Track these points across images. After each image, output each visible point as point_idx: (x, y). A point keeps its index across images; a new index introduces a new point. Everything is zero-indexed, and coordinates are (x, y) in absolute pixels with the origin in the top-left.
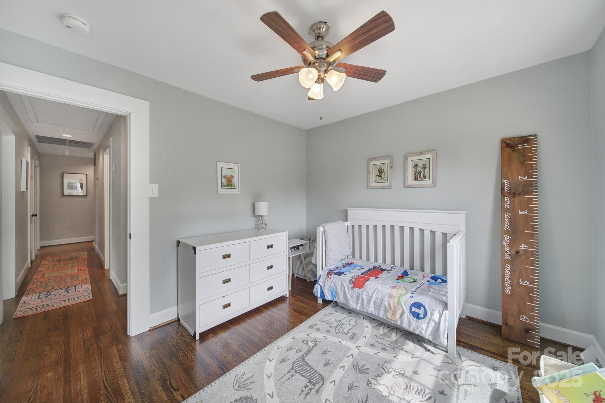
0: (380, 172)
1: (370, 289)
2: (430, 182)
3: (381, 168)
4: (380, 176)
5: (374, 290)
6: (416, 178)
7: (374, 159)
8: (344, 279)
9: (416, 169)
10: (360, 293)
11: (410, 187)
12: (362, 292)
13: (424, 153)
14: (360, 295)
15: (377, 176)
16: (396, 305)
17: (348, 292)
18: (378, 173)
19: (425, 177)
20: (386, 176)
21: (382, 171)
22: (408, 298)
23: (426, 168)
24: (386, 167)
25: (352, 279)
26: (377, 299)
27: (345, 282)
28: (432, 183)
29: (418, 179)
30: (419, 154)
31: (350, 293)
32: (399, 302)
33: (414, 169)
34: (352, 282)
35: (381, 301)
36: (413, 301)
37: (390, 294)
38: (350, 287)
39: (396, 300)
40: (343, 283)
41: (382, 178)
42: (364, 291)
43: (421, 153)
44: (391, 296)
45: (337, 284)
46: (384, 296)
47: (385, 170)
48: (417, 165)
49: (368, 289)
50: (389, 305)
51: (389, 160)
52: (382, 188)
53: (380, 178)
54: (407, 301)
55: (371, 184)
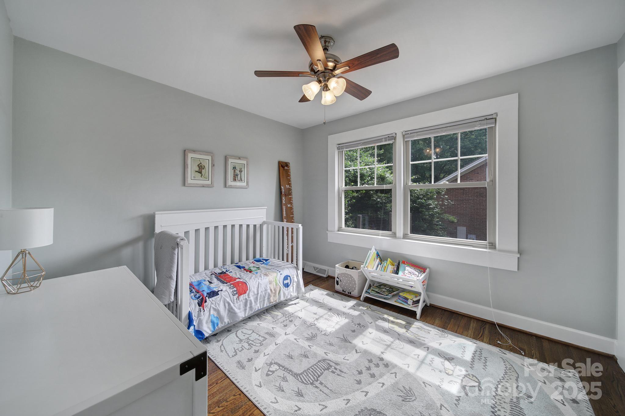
0: (200, 168)
1: (254, 288)
2: (244, 184)
3: (201, 163)
4: (201, 173)
5: (257, 287)
6: (235, 180)
7: (194, 151)
8: (224, 295)
9: (235, 171)
10: (247, 297)
11: (231, 187)
12: (248, 295)
13: (241, 158)
14: (247, 299)
15: (196, 172)
16: (275, 287)
17: (234, 305)
18: (197, 169)
19: (241, 180)
20: (207, 174)
21: (203, 167)
22: (280, 276)
23: (242, 171)
24: (207, 163)
25: (233, 290)
26: (261, 293)
27: (227, 297)
28: (246, 185)
29: (236, 181)
30: (238, 158)
31: (236, 305)
32: (276, 283)
33: (233, 170)
34: (235, 292)
35: (265, 292)
36: (283, 277)
37: (269, 281)
38: (235, 298)
39: (274, 283)
40: (226, 300)
41: (202, 175)
42: (250, 293)
43: (239, 158)
44: (270, 283)
45: (219, 307)
46: (266, 286)
47: (207, 167)
48: (235, 168)
49: (253, 289)
50: (271, 290)
51: (211, 157)
52: (203, 187)
53: (200, 175)
54: (280, 279)
55: (189, 181)
